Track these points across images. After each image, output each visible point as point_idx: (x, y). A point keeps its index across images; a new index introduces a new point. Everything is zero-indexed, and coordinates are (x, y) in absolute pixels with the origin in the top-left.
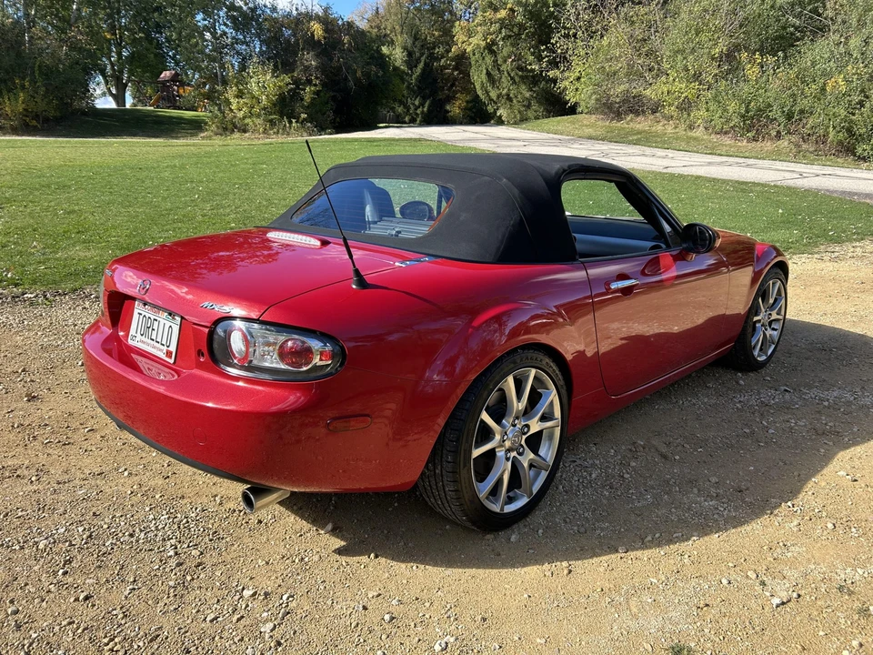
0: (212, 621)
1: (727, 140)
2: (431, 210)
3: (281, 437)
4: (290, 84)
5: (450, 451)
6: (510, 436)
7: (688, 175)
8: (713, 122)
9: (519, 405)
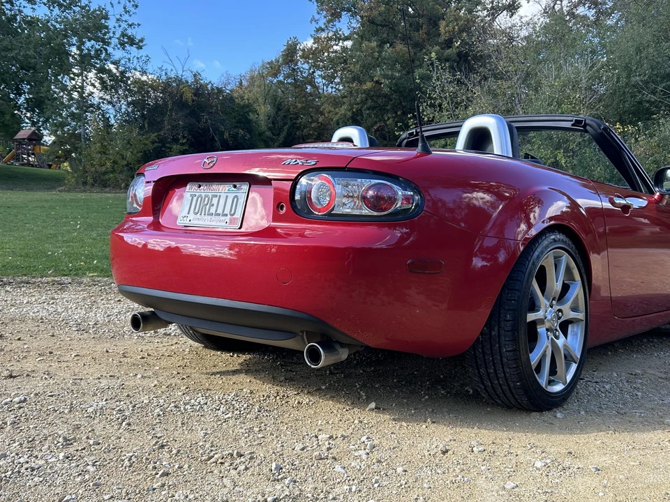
4: (156, 142)
9: (557, 285)
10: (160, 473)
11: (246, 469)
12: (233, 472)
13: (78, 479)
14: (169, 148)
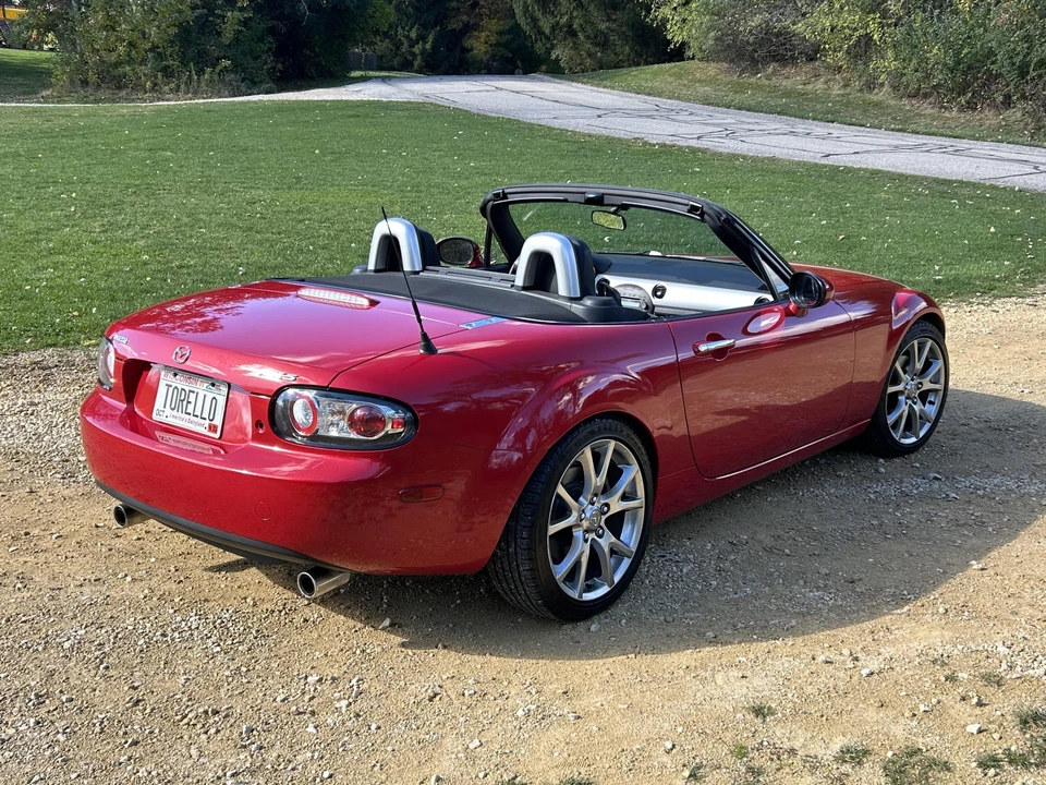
0: (283, 701)
1: (927, 108)
2: (476, 250)
3: (345, 517)
5: (524, 527)
6: (588, 515)
7: (860, 169)
8: (904, 79)
9: (597, 481)
10: (130, 741)
11: (218, 731)
12: (203, 737)
13: (47, 753)
14: (219, 16)
